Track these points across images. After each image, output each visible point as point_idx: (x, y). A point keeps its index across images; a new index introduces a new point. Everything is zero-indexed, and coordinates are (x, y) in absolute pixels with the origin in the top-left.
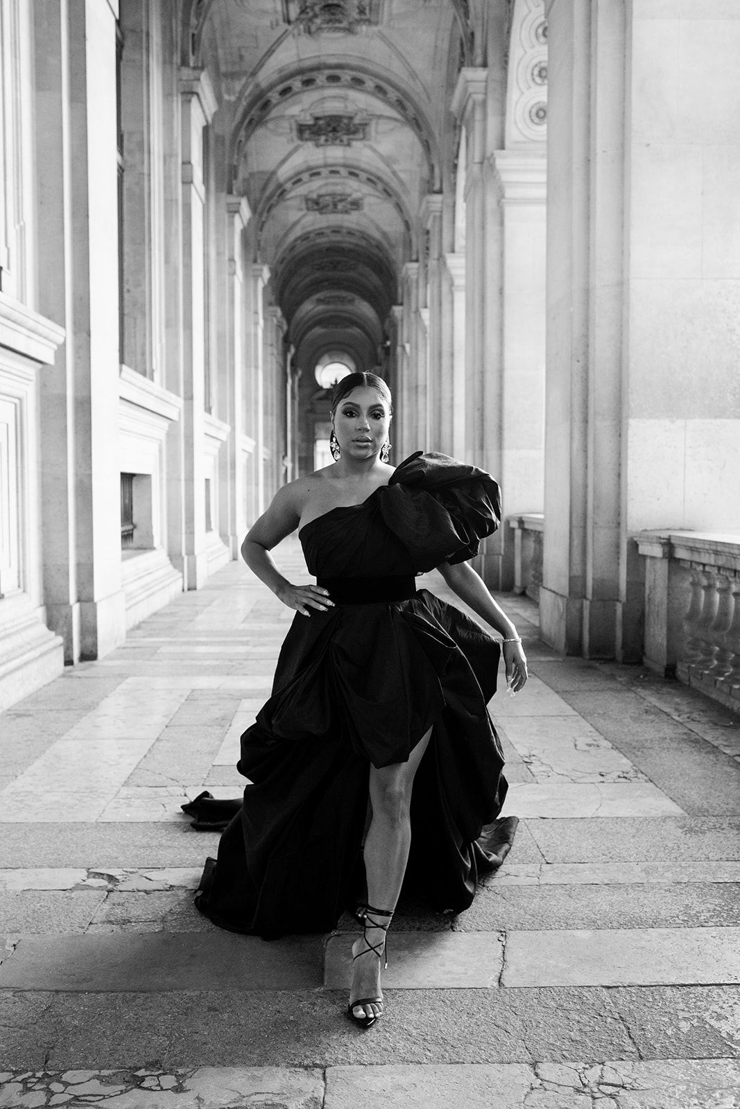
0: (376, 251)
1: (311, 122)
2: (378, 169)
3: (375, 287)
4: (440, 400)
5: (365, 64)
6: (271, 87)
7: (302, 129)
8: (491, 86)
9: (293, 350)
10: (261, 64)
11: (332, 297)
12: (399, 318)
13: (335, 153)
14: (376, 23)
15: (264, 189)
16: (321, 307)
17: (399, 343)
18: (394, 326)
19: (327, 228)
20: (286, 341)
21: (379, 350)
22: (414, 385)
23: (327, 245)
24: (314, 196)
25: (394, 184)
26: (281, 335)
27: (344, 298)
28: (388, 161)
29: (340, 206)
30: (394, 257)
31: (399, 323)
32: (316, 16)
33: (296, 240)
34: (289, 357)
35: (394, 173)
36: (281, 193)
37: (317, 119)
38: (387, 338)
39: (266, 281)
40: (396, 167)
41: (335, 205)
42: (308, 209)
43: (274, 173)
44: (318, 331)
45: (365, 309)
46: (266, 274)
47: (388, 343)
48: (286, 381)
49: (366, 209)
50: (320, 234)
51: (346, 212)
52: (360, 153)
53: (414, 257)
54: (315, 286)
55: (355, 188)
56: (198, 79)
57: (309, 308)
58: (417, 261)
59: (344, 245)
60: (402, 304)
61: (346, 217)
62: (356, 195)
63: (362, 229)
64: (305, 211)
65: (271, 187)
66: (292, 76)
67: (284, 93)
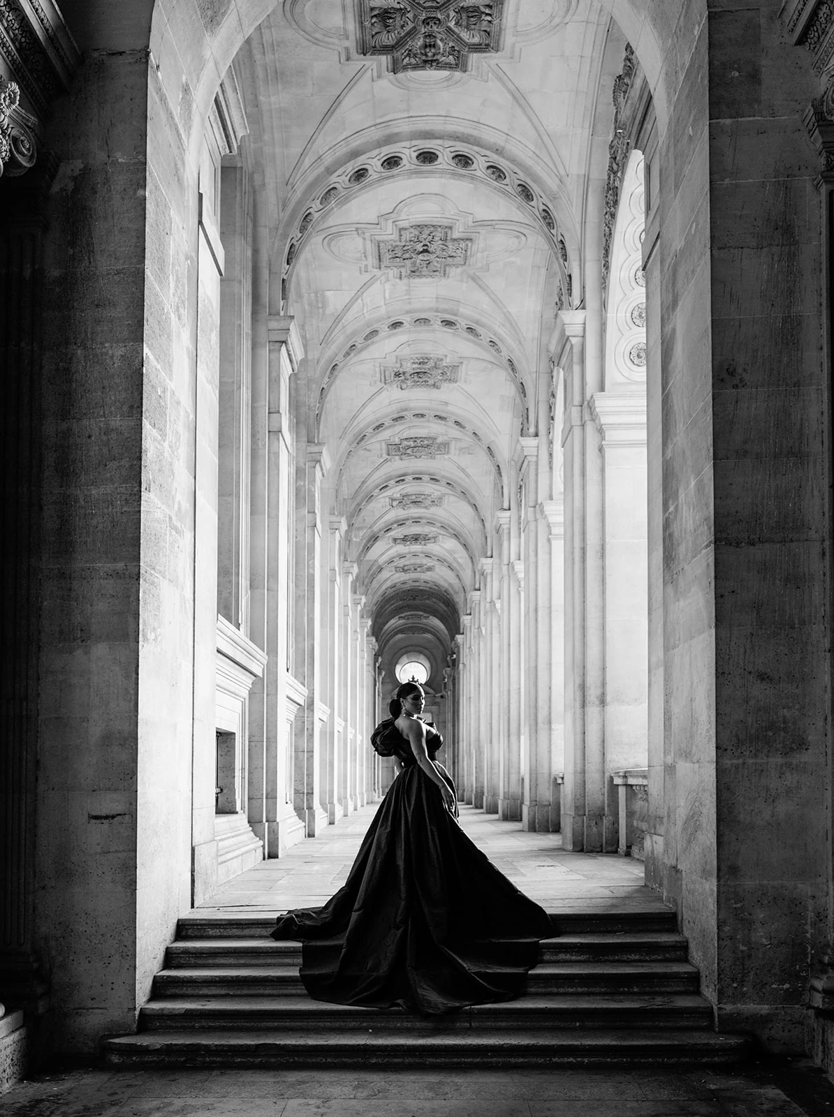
0: (445, 594)
1: (403, 537)
2: (444, 555)
3: (445, 611)
4: (479, 712)
5: (435, 517)
6: (380, 531)
7: (395, 540)
8: (495, 566)
9: (380, 660)
10: (375, 523)
11: (413, 615)
12: (461, 643)
13: (416, 548)
14: (440, 506)
15: (369, 570)
16: (402, 621)
17: (461, 662)
18: (458, 647)
19: (409, 580)
20: (376, 656)
21: (448, 658)
22: (468, 697)
23: (409, 588)
24: (402, 565)
25: (455, 564)
26: (374, 653)
27: (421, 616)
28: (450, 552)
29: (419, 569)
31: (461, 646)
32: (407, 504)
33: (386, 589)
34: (377, 665)
35: (455, 559)
36: (381, 569)
37: (406, 536)
40: (456, 556)
41: (415, 569)
42: (396, 571)
43: (376, 560)
44: (400, 636)
45: (435, 622)
46: (370, 623)
47: (455, 656)
48: (375, 685)
49: (437, 570)
50: (404, 583)
51: (423, 572)
52: (431, 547)
53: (468, 612)
54: (396, 612)
55: (428, 562)
56: (353, 567)
57: (394, 623)
58: (470, 614)
59: (421, 588)
60: (463, 634)
61: (422, 574)
62: (429, 564)
63: (434, 580)
64: (394, 572)
65: (374, 568)
66: (392, 524)
67: (387, 530)
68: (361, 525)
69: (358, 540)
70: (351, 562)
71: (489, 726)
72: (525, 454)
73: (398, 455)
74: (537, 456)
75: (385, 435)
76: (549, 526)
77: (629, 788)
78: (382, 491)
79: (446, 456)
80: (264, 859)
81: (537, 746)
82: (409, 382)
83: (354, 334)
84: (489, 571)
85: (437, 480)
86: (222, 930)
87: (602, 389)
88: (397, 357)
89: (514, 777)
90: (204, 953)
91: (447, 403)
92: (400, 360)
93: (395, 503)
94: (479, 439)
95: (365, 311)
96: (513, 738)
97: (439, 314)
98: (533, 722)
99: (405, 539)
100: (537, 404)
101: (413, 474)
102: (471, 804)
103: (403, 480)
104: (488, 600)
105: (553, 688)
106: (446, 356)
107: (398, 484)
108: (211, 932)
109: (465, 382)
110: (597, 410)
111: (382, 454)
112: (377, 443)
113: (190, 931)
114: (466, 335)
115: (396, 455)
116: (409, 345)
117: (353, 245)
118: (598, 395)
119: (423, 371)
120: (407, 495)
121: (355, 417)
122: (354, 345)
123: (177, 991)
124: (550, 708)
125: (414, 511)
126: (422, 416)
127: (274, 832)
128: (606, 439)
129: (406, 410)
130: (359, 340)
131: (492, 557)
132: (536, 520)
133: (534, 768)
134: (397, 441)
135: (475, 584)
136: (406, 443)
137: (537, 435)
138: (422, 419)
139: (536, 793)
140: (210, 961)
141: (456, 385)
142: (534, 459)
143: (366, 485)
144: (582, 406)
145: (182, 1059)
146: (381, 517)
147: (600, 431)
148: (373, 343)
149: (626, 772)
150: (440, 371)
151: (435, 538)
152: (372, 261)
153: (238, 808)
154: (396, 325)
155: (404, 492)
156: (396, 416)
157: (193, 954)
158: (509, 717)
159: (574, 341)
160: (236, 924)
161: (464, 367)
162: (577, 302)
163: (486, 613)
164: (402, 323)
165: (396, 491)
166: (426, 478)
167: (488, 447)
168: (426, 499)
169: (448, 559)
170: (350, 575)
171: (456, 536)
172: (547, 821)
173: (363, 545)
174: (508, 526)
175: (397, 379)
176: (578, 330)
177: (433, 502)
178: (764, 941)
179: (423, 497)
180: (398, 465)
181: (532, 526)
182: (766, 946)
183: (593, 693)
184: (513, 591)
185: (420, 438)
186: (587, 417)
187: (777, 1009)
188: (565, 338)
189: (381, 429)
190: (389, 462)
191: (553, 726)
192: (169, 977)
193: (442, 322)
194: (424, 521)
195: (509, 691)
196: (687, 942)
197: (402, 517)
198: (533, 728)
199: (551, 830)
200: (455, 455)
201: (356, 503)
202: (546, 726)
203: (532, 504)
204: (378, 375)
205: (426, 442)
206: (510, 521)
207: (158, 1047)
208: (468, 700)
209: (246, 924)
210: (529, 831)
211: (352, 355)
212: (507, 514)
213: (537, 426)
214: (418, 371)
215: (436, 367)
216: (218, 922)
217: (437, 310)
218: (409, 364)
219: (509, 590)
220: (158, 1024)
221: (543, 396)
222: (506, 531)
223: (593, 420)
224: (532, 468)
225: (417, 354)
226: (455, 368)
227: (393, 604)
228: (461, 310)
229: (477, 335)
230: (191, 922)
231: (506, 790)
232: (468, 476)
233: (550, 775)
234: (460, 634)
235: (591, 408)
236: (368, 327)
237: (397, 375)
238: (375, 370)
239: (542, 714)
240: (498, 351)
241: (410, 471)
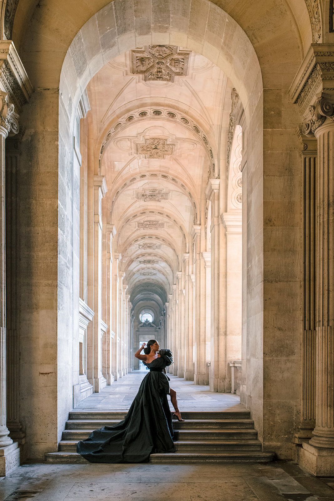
0: (161, 285)
1: (143, 261)
2: (161, 269)
3: (161, 292)
5: (158, 253)
6: (134, 258)
7: (140, 262)
8: (182, 275)
9: (133, 312)
10: (132, 255)
11: (147, 293)
12: (168, 306)
13: (149, 265)
14: (160, 249)
15: (129, 274)
16: (142, 296)
17: (168, 314)
18: (166, 308)
19: (146, 279)
20: (132, 310)
21: (162, 312)
22: (171, 329)
23: (146, 282)
24: (143, 272)
25: (165, 273)
27: (151, 293)
28: (164, 268)
30: (166, 288)
31: (168, 308)
32: (146, 248)
33: (136, 282)
34: (132, 314)
36: (134, 274)
37: (145, 260)
38: (165, 310)
39: (129, 298)
40: (166, 269)
41: (149, 274)
43: (132, 270)
44: (141, 302)
45: (157, 297)
46: (129, 297)
47: (165, 311)
48: (131, 323)
50: (144, 280)
51: (152, 276)
52: (156, 266)
53: (171, 293)
54: (140, 291)
55: (154, 272)
56: (123, 274)
57: (139, 296)
58: (172, 294)
59: (151, 282)
60: (169, 302)
63: (156, 279)
64: (140, 275)
65: (131, 273)
66: (139, 255)
67: (137, 258)
68: (126, 255)
69: (125, 262)
70: (123, 271)
71: (180, 341)
72: (196, 232)
73: (142, 228)
74: (200, 233)
75: (138, 219)
76: (205, 262)
77: (235, 368)
78: (136, 242)
79: (163, 229)
80: (93, 393)
81: (200, 351)
82: (148, 199)
83: (126, 179)
84: (180, 277)
85: (158, 238)
86: (85, 416)
87: (226, 211)
88: (143, 188)
89: (190, 363)
90: (80, 424)
91: (163, 208)
92: (144, 190)
93: (140, 247)
94: (176, 223)
95: (130, 170)
96: (190, 347)
97: (161, 173)
98: (198, 341)
99: (144, 262)
100: (200, 212)
101: (149, 235)
102: (172, 374)
103: (144, 238)
104: (180, 289)
105: (206, 327)
106: (163, 189)
107: (142, 239)
108: (81, 417)
109: (171, 199)
110: (224, 219)
111: (136, 227)
112: (134, 224)
113: (74, 416)
114: (172, 181)
115: (141, 227)
116: (148, 184)
117: (126, 144)
118: (224, 214)
119: (154, 194)
120: (146, 244)
121: (125, 212)
122: (126, 184)
123: (71, 437)
124: (205, 335)
125: (149, 250)
126: (153, 212)
127: (97, 382)
128: (228, 231)
129: (146, 209)
130: (128, 182)
131: (181, 271)
132: (200, 259)
133: (199, 359)
134: (142, 222)
135: (174, 282)
136: (146, 223)
137: (200, 225)
138: (153, 214)
139: (199, 369)
140: (82, 427)
141: (167, 201)
142: (199, 234)
143: (129, 239)
144: (218, 217)
145: (75, 460)
146: (135, 252)
147: (225, 228)
148: (133, 183)
149: (234, 362)
150: (161, 195)
151: (157, 262)
152: (134, 151)
153: (83, 373)
154: (143, 176)
155: (144, 242)
156: (142, 212)
157: (76, 424)
158: (188, 339)
159: (215, 191)
160: (91, 414)
161: (171, 193)
162: (216, 176)
163: (179, 295)
164: (146, 176)
165: (141, 242)
166: (154, 237)
167: (180, 227)
168: (154, 245)
169: (163, 271)
170: (122, 277)
171: (166, 261)
172: (204, 380)
173: (127, 264)
174: (188, 260)
175: (143, 197)
176: (217, 187)
177: (157, 247)
178: (279, 421)
179: (152, 245)
180: (142, 231)
181: (198, 261)
182: (280, 422)
183: (222, 331)
184: (190, 287)
185: (152, 221)
186: (220, 222)
187: (283, 444)
188: (212, 190)
189: (136, 217)
190: (139, 230)
191: (206, 343)
192: (68, 432)
193: (162, 176)
194: (153, 255)
195: (188, 328)
196: (254, 422)
197: (143, 253)
198: (198, 343)
199: (205, 384)
200: (166, 228)
201: (124, 247)
202: (204, 343)
203: (198, 253)
204: (135, 195)
205: (154, 223)
206: (189, 258)
207: (67, 456)
208: (171, 331)
209: (94, 414)
210: (197, 385)
211: (125, 188)
212: (188, 255)
213: (200, 221)
214: (152, 194)
215: (159, 193)
216: (84, 413)
217: (160, 171)
218: (148, 192)
219: (189, 286)
220: (65, 449)
221: (203, 209)
222: (187, 262)
223: (223, 223)
224: (199, 237)
225: (151, 188)
226: (167, 194)
227: (139, 288)
228: (170, 172)
229: (176, 182)
230: (74, 413)
231: (187, 368)
232: (172, 237)
233: (205, 362)
234: (167, 302)
235: (222, 219)
236: (132, 177)
237: (143, 195)
238: (134, 193)
239: (202, 338)
240: (185, 189)
241: (147, 234)
